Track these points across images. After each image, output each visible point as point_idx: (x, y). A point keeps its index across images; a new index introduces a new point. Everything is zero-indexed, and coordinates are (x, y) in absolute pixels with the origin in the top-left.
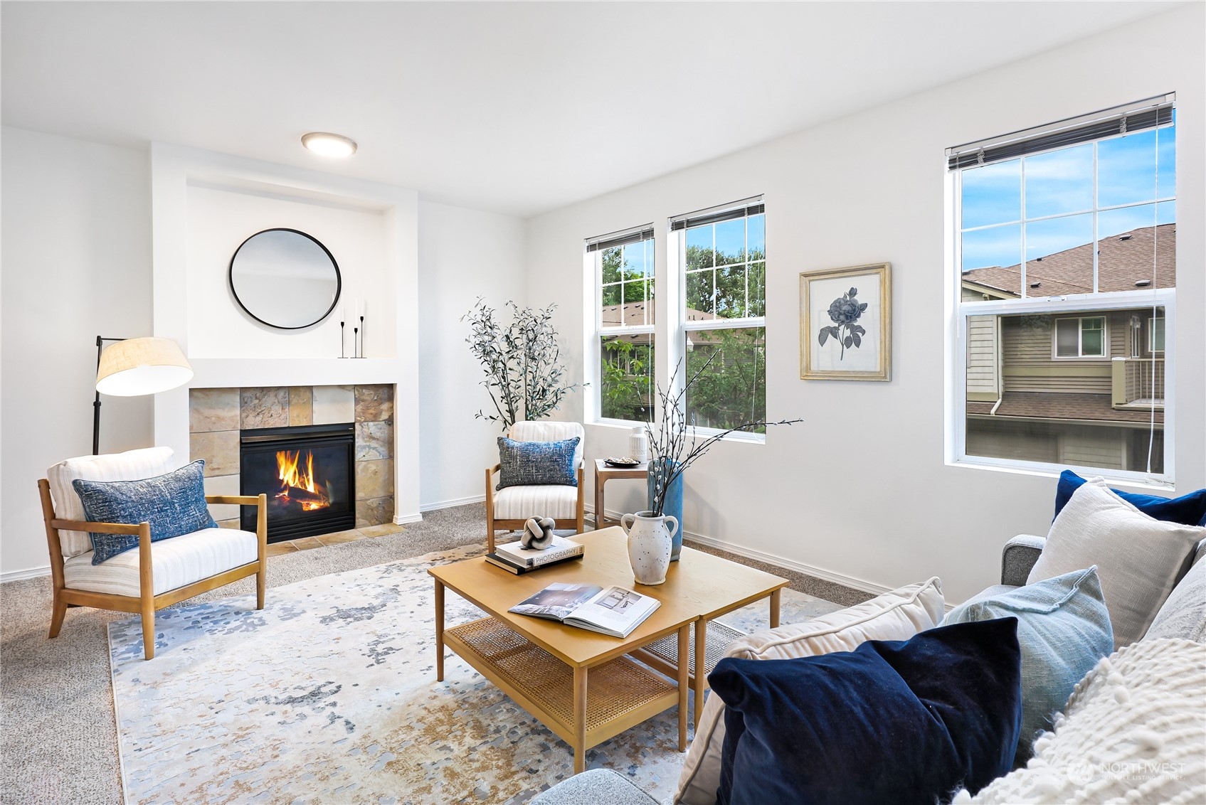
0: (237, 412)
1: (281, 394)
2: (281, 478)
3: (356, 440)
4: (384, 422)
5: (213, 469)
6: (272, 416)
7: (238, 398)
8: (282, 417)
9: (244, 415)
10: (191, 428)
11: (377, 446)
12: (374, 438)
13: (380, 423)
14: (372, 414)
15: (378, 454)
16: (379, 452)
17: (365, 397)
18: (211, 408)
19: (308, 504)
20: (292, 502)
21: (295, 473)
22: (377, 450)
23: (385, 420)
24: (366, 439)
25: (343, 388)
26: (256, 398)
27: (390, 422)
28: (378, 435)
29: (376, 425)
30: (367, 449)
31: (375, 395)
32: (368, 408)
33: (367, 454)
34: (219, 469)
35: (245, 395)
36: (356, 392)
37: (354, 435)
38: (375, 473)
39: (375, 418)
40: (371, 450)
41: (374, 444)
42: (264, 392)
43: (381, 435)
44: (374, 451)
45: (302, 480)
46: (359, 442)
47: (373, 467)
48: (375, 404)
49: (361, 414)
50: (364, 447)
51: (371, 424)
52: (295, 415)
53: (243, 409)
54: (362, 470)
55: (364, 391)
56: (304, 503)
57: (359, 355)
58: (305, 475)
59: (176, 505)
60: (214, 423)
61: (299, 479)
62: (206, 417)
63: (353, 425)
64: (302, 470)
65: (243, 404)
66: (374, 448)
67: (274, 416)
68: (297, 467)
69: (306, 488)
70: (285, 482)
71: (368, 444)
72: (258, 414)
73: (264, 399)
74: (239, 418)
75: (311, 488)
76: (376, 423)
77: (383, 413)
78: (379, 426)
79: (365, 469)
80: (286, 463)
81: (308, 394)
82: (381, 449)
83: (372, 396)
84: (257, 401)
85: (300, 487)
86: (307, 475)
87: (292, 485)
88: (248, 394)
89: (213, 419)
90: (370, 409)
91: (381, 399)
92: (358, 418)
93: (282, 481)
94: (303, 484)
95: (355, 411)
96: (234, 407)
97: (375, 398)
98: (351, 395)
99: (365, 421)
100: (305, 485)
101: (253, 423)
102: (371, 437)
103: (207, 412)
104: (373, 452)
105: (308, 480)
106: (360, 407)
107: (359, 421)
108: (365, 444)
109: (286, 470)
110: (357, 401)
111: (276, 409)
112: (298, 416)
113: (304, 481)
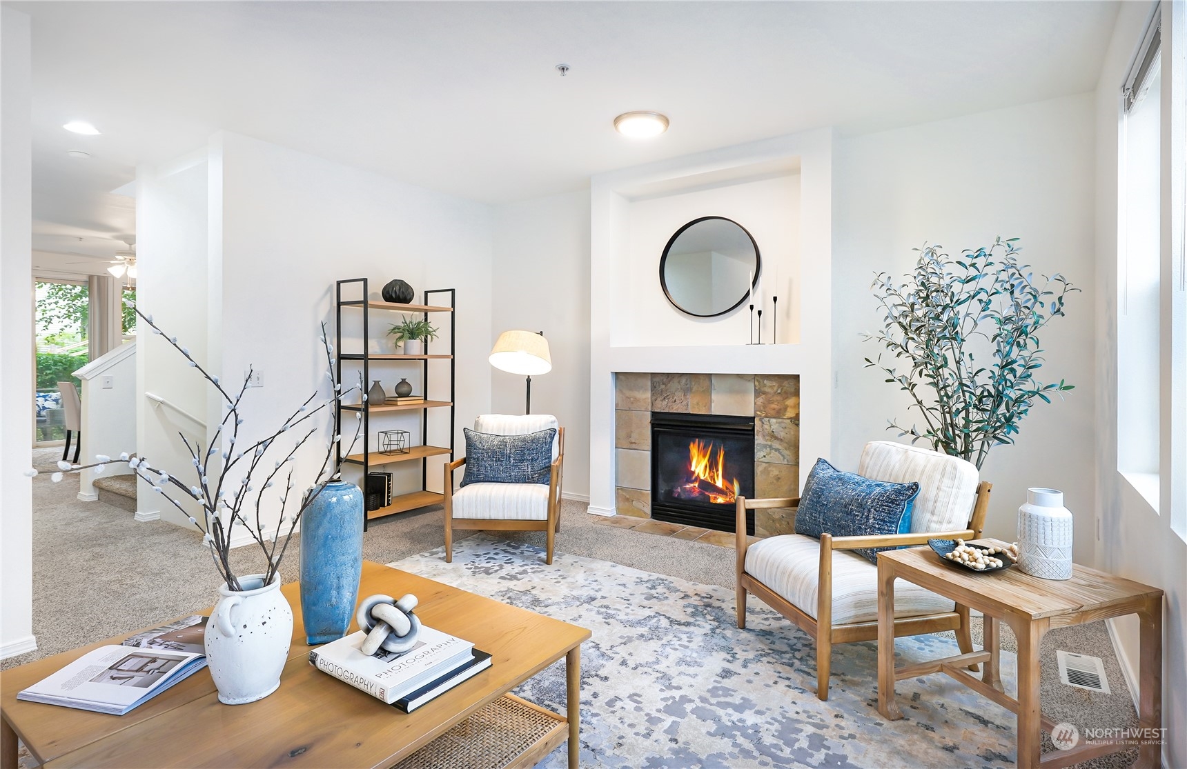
0: (648, 395)
1: (683, 380)
2: (693, 469)
3: (756, 437)
4: (789, 421)
5: (632, 443)
6: (675, 401)
7: (649, 383)
8: (684, 403)
9: (654, 398)
10: (617, 405)
11: (780, 447)
12: (776, 438)
13: (785, 421)
14: (774, 409)
15: (782, 458)
16: (783, 456)
17: (767, 390)
18: (631, 389)
19: (715, 498)
20: (702, 494)
21: (706, 467)
22: (780, 453)
23: (791, 418)
24: (767, 438)
25: (742, 378)
26: (663, 384)
27: (796, 420)
28: (782, 434)
29: (779, 423)
30: (768, 449)
31: (779, 388)
32: (770, 402)
33: (768, 454)
34: (635, 443)
35: (654, 380)
36: (757, 383)
37: (753, 430)
38: (778, 479)
39: (779, 414)
40: (773, 451)
41: (776, 445)
42: (669, 378)
43: (786, 436)
44: (777, 453)
45: (712, 474)
46: (759, 440)
47: (775, 472)
48: (779, 398)
49: (762, 408)
50: (765, 446)
51: (773, 421)
52: (695, 402)
53: (653, 392)
54: (761, 472)
55: (765, 382)
56: (712, 496)
57: (755, 341)
58: (715, 471)
59: (512, 459)
60: (632, 403)
61: (709, 474)
62: (627, 397)
63: (752, 419)
64: (712, 465)
65: (654, 388)
66: (777, 450)
67: (678, 402)
68: (708, 461)
69: (715, 482)
70: (696, 474)
71: (769, 443)
72: (664, 399)
73: (669, 385)
74: (650, 400)
75: (719, 483)
76: (780, 420)
77: (789, 410)
78: (783, 425)
79: (766, 471)
80: (698, 456)
81: (707, 382)
82: (786, 453)
83: (775, 389)
84: (663, 386)
85: (710, 481)
86: (717, 470)
87: (702, 477)
88: (657, 379)
89: (632, 399)
90: (773, 403)
91: (786, 393)
92: (758, 412)
93: (694, 472)
94: (712, 478)
95: (755, 404)
96: (646, 390)
97: (779, 391)
98: (751, 386)
99: (766, 417)
100: (714, 479)
101: (662, 407)
102: (773, 436)
103: (628, 393)
104: (775, 454)
105: (718, 476)
106: (760, 400)
107: (759, 416)
108: (766, 443)
109: (698, 462)
110: (758, 393)
111: (679, 395)
112: (698, 404)
113: (714, 476)
